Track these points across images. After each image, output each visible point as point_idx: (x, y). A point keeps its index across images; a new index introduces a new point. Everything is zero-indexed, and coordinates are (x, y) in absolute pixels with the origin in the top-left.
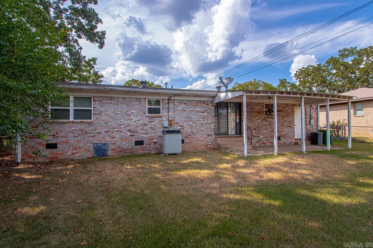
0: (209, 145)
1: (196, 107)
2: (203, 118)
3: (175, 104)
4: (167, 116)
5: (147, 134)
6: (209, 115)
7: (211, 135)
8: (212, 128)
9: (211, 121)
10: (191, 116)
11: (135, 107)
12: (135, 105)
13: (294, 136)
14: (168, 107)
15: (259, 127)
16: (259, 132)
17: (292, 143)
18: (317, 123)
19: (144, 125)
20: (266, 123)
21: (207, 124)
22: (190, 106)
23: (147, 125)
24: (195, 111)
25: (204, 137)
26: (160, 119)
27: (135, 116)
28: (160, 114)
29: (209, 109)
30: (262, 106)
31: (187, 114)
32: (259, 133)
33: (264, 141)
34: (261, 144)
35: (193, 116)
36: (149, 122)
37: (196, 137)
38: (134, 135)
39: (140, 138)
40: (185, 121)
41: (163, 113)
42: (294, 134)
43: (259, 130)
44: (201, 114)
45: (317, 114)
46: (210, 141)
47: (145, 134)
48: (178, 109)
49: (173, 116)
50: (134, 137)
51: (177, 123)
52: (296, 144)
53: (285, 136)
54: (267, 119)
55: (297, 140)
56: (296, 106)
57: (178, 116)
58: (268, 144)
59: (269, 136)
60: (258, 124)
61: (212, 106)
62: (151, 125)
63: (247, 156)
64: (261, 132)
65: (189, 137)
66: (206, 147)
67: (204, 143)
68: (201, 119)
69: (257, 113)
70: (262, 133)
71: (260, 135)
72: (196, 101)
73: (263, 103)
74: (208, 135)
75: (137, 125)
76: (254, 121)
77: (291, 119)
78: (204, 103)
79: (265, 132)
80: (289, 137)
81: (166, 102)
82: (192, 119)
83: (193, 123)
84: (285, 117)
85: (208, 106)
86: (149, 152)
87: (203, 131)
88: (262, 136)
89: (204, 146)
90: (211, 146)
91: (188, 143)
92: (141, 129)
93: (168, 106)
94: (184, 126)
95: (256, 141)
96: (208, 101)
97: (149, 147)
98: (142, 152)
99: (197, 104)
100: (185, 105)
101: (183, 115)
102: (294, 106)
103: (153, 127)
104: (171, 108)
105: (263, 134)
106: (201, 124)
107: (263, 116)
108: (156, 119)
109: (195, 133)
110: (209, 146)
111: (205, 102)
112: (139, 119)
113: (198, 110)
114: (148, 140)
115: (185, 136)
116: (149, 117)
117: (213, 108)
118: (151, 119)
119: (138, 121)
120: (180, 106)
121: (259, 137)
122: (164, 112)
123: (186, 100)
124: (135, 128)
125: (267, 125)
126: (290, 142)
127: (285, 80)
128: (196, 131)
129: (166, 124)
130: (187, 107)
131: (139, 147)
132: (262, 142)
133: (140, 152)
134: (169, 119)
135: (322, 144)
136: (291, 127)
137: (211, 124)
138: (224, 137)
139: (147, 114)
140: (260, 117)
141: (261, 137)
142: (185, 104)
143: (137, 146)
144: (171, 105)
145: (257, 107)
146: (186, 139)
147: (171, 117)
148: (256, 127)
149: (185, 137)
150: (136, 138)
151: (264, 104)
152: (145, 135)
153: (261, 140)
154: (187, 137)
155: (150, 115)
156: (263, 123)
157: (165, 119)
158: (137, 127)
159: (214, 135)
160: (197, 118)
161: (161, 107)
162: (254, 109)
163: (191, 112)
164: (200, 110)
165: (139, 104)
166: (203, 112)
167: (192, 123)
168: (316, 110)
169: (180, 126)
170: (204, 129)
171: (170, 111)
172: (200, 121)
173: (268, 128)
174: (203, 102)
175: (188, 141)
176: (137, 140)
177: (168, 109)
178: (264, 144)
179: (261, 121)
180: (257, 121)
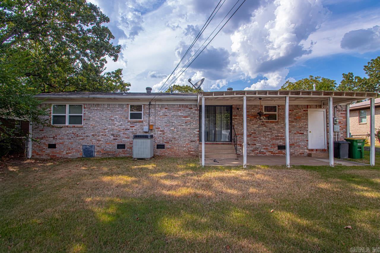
0: (192, 151)
1: (178, 112)
2: (185, 123)
3: (156, 108)
4: (148, 121)
5: (129, 138)
6: (192, 120)
7: (194, 141)
8: (196, 134)
9: (195, 126)
10: (173, 121)
11: (118, 112)
12: (118, 111)
14: (149, 112)
15: (255, 133)
16: (255, 139)
17: (304, 154)
19: (126, 129)
20: (265, 128)
21: (190, 130)
22: (171, 111)
23: (129, 129)
24: (176, 115)
25: (187, 142)
26: (141, 124)
27: (118, 121)
28: (141, 119)
29: (193, 113)
31: (168, 118)
32: (255, 140)
33: (261, 150)
34: (257, 153)
35: (175, 121)
36: (131, 127)
37: (177, 142)
38: (117, 139)
39: (122, 142)
40: (166, 125)
42: (307, 143)
43: (255, 137)
44: (183, 118)
45: (346, 117)
46: (193, 147)
47: (126, 138)
48: (159, 114)
50: (116, 140)
51: (157, 128)
52: (309, 155)
53: (294, 145)
54: (266, 124)
55: (312, 150)
56: (310, 108)
57: (159, 121)
58: (268, 154)
59: (269, 145)
60: (254, 130)
61: (196, 110)
62: (132, 130)
63: (204, 166)
65: (170, 142)
66: (188, 154)
67: (186, 150)
68: (183, 124)
70: (259, 140)
71: (256, 143)
72: (179, 106)
74: (191, 141)
75: (119, 129)
76: (248, 126)
77: (302, 123)
78: (187, 107)
80: (299, 146)
81: (147, 107)
82: (174, 124)
83: (175, 128)
84: (293, 122)
85: (191, 110)
86: (130, 155)
87: (185, 136)
89: (186, 153)
90: (194, 153)
91: (168, 148)
92: (123, 134)
93: (149, 110)
94: (165, 131)
95: (251, 150)
96: (192, 105)
97: (131, 151)
98: (124, 155)
99: (179, 109)
100: (167, 110)
101: (164, 120)
102: (308, 108)
103: (134, 132)
104: (152, 113)
105: (260, 142)
106: (184, 129)
108: (138, 124)
109: (177, 139)
110: (191, 153)
112: (121, 124)
113: (181, 114)
114: (129, 144)
115: (165, 141)
116: (131, 122)
117: (197, 112)
118: (132, 124)
119: (121, 125)
120: (161, 111)
121: (255, 145)
122: (145, 117)
123: (167, 105)
124: (118, 132)
125: (267, 132)
126: (300, 152)
128: (178, 137)
129: (146, 128)
130: (168, 112)
131: (121, 150)
132: (259, 152)
133: (122, 155)
134: (150, 124)
135: (346, 157)
136: (303, 133)
137: (194, 129)
138: (209, 143)
139: (129, 119)
140: (257, 122)
141: (257, 145)
142: (166, 108)
143: (119, 149)
144: (152, 110)
145: (252, 110)
146: (167, 144)
147: (152, 122)
148: (251, 133)
149: (165, 143)
150: (118, 142)
151: (263, 106)
152: (126, 139)
153: (258, 149)
154: (168, 143)
155: (131, 120)
156: (260, 129)
157: (146, 124)
158: (120, 131)
159: (198, 141)
160: (179, 122)
161: (142, 112)
162: (250, 112)
163: (172, 117)
164: (183, 114)
165: (122, 110)
166: (186, 117)
167: (173, 128)
169: (161, 131)
170: (186, 135)
171: (151, 116)
172: (182, 126)
173: (268, 135)
174: (186, 106)
175: (169, 147)
176: (119, 144)
177: (149, 114)
178: (262, 153)
179: (257, 126)
180: (252, 126)
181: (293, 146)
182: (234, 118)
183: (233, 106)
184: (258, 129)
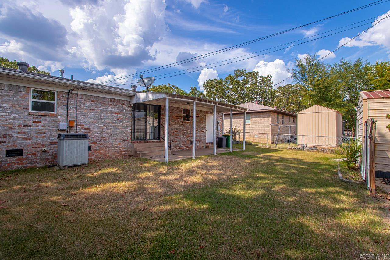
0: (124, 151)
1: (109, 107)
2: (117, 120)
3: (78, 99)
4: (66, 115)
5: (30, 139)
6: (124, 117)
7: (126, 140)
8: (128, 133)
9: (127, 123)
10: (102, 117)
11: (9, 98)
12: (7, 96)
13: (205, 141)
14: (68, 103)
15: (177, 131)
16: (177, 136)
17: (204, 146)
18: (222, 129)
19: (25, 126)
20: (183, 128)
21: (122, 128)
22: (100, 105)
23: (30, 126)
24: (106, 111)
25: (119, 142)
26: (54, 118)
27: (6, 113)
28: (53, 110)
29: (125, 110)
30: (180, 111)
31: (96, 114)
32: (177, 138)
33: (181, 146)
34: (178, 148)
35: (105, 118)
36: (34, 122)
37: (107, 142)
38: (5, 142)
39: (16, 146)
40: (92, 122)
41: (59, 110)
42: (206, 139)
43: (176, 135)
44: (114, 115)
45: (222, 121)
46: (125, 147)
47: (25, 139)
48: (82, 107)
49: (76, 116)
50: (4, 144)
51: (80, 125)
52: (207, 147)
54: (184, 124)
55: (207, 143)
56: (207, 113)
57: (83, 116)
58: (185, 148)
59: (185, 141)
60: (177, 129)
61: (128, 107)
62: (37, 126)
63: (168, 162)
64: (179, 136)
65: (98, 143)
66: (120, 155)
67: (118, 150)
68: (115, 122)
69: (176, 118)
71: (177, 140)
72: (109, 100)
73: (182, 108)
74: (124, 141)
75: (10, 126)
76: (172, 125)
77: (203, 124)
78: (119, 103)
79: (182, 136)
80: (201, 141)
81: (64, 95)
82: (103, 121)
83: (104, 126)
84: (199, 123)
85: (124, 106)
86: (34, 165)
87: (117, 135)
88: (180, 141)
89: (118, 154)
90: (126, 152)
91: (96, 150)
92: (19, 133)
93: (68, 101)
94: (91, 129)
95: (174, 146)
96: (124, 100)
97: (34, 158)
98: (20, 166)
99: (110, 103)
100: (94, 103)
101: (90, 115)
102: (206, 113)
103: (40, 130)
104: (71, 104)
105: (180, 139)
106: (115, 127)
107: (181, 121)
108: (47, 118)
109: (107, 138)
110: (123, 153)
111: (121, 101)
112: (15, 117)
113: (111, 110)
114: (31, 148)
115: (92, 141)
116: (34, 115)
117: (130, 109)
118: (37, 118)
119: (14, 119)
120: (85, 104)
121: (177, 141)
122: (61, 109)
123: (95, 97)
124: (7, 130)
125: (184, 130)
126: (202, 145)
127: (196, 88)
128: (108, 136)
129: (63, 125)
130: (96, 106)
131: (14, 159)
133: (17, 166)
134: (69, 119)
135: (225, 147)
136: (203, 132)
137: (127, 127)
138: (142, 142)
139: (30, 110)
140: (178, 122)
142: (93, 101)
143: (9, 158)
144: (72, 101)
145: (175, 112)
146: (94, 145)
147: (71, 117)
148: (174, 132)
149: (91, 143)
150: (7, 146)
151: (182, 109)
152: (25, 141)
153: (179, 144)
154: (96, 143)
155: (36, 113)
156: (180, 128)
157: (61, 119)
158: (11, 128)
159: (131, 140)
160: (110, 119)
161: (55, 102)
162: (172, 113)
163: (101, 112)
164: (114, 110)
165: (15, 94)
166: (118, 114)
167: (103, 126)
168: (221, 118)
169: (85, 129)
170: (118, 134)
171: (71, 108)
172: (114, 123)
173: (185, 133)
174: (118, 101)
175: (97, 148)
176: (11, 149)
177: (68, 106)
178: (181, 148)
179: (178, 125)
180: (175, 125)
181: (199, 141)
182: (162, 118)
183: (162, 106)
184: (179, 128)
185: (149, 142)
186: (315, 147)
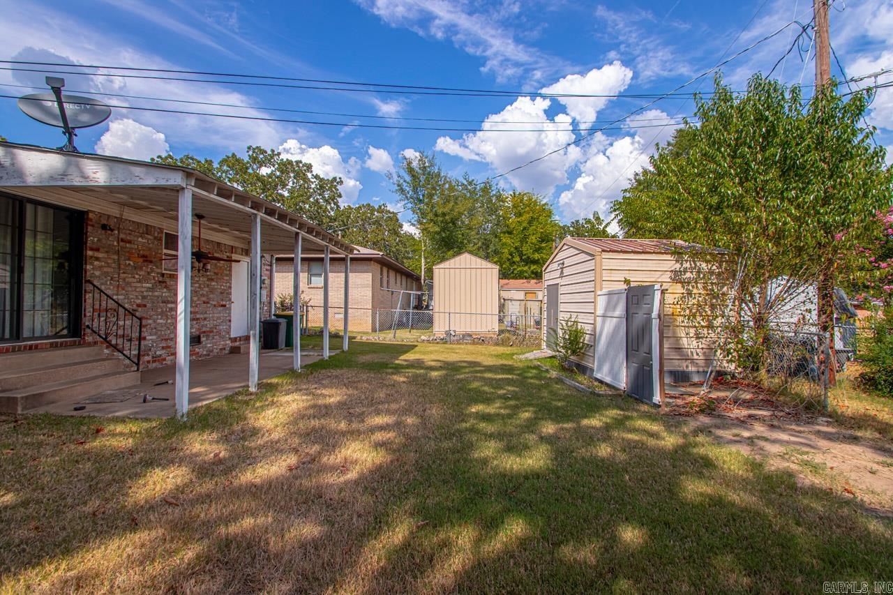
13: (229, 333)
15: (145, 306)
17: (224, 349)
18: (270, 298)
20: (166, 293)
30: (155, 238)
32: (144, 326)
33: (158, 353)
34: (148, 362)
42: (230, 326)
45: (271, 278)
52: (235, 351)
53: (212, 332)
54: (169, 282)
55: (234, 340)
56: (236, 253)
58: (169, 360)
60: (143, 298)
64: (150, 321)
69: (141, 260)
70: (153, 326)
71: (146, 334)
73: (161, 230)
76: (129, 284)
77: (224, 285)
79: (161, 321)
80: (219, 333)
84: (212, 280)
88: (154, 337)
102: (232, 253)
105: (155, 330)
107: (159, 271)
121: (144, 338)
126: (221, 346)
132: (153, 357)
135: (284, 346)
136: (224, 306)
140: (149, 273)
141: (149, 340)
145: (140, 239)
151: (162, 233)
153: (150, 350)
156: (156, 294)
162: (130, 242)
168: (269, 268)
178: (159, 361)
179: (150, 285)
180: (139, 285)
181: (211, 334)
182: (91, 257)
183: (91, 215)
184: (150, 294)
185: (36, 347)
186: (470, 335)
